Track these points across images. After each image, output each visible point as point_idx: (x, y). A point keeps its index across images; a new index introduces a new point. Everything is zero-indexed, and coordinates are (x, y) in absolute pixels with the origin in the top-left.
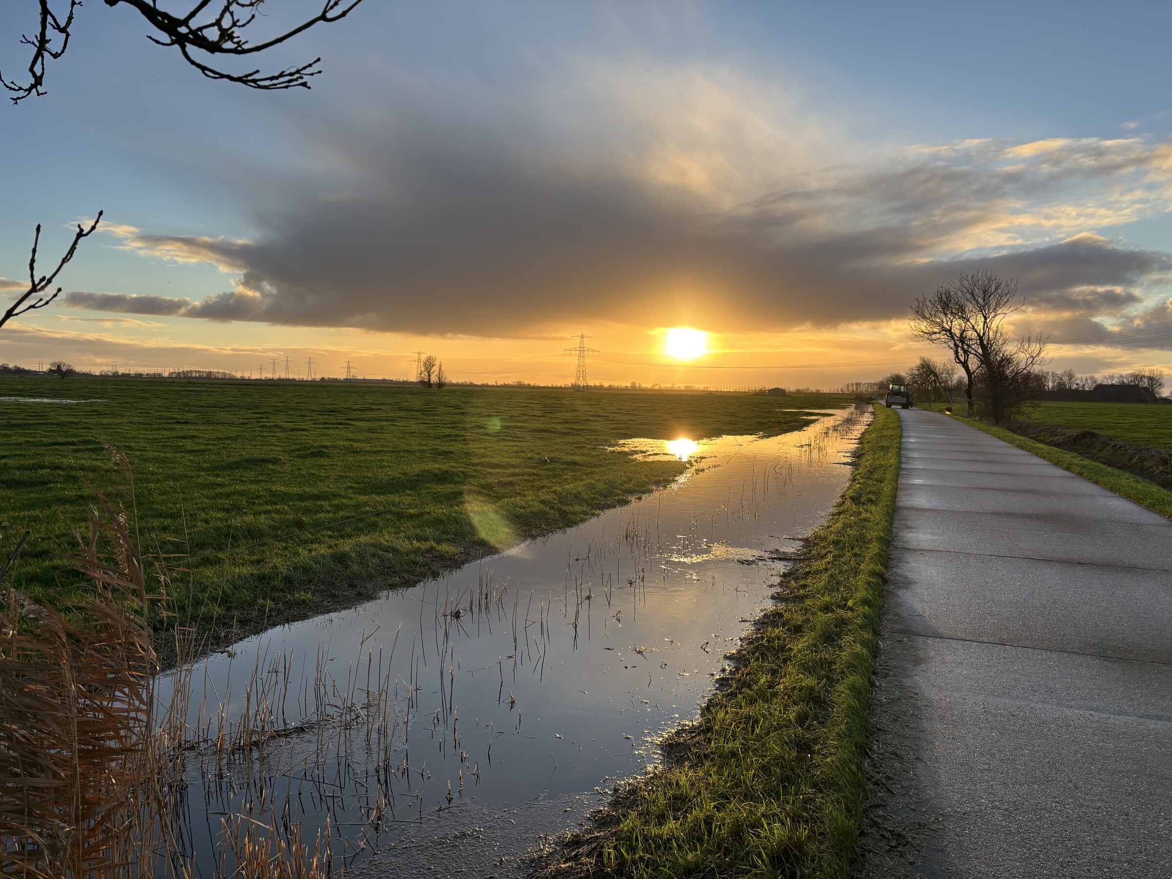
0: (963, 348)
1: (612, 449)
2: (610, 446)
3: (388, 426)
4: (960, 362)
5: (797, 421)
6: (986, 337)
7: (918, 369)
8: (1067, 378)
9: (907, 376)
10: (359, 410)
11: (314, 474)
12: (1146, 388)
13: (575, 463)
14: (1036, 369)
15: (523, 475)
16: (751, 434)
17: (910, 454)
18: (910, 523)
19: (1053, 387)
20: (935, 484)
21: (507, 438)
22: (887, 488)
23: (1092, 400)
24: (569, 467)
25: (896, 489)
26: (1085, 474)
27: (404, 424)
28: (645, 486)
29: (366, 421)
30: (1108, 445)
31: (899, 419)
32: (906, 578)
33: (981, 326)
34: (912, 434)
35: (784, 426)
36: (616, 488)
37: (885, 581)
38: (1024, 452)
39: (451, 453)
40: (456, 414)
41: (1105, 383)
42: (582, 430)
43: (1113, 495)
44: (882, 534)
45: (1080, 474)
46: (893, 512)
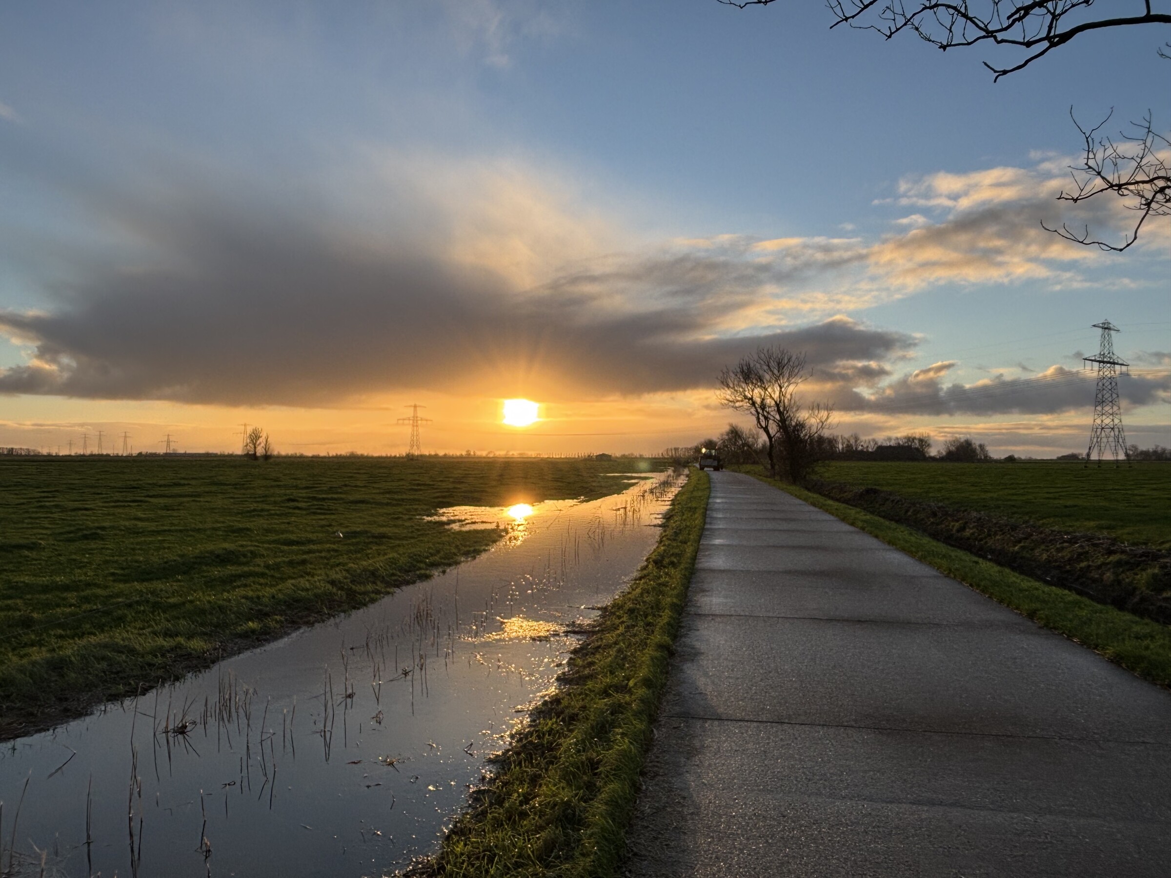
0: (763, 415)
1: (429, 519)
2: (428, 516)
3: (188, 502)
4: (762, 427)
5: (617, 485)
6: (782, 404)
7: (728, 434)
8: (854, 441)
9: (718, 440)
10: (165, 486)
11: (75, 560)
12: (917, 449)
13: (383, 536)
14: (826, 433)
15: (320, 552)
16: (573, 499)
17: (715, 515)
18: (706, 586)
19: (843, 449)
20: (734, 543)
21: (319, 511)
22: (689, 550)
23: (875, 460)
24: (375, 540)
25: (697, 551)
26: (866, 529)
27: (209, 499)
28: (452, 558)
29: (167, 497)
30: (887, 500)
31: (709, 481)
32: (693, 648)
33: (777, 393)
34: (719, 495)
35: (605, 491)
36: (421, 562)
37: (672, 654)
38: (816, 509)
39: (248, 529)
40: (272, 487)
41: (885, 444)
42: (403, 500)
43: (891, 548)
44: (675, 600)
45: (863, 529)
46: (691, 574)
